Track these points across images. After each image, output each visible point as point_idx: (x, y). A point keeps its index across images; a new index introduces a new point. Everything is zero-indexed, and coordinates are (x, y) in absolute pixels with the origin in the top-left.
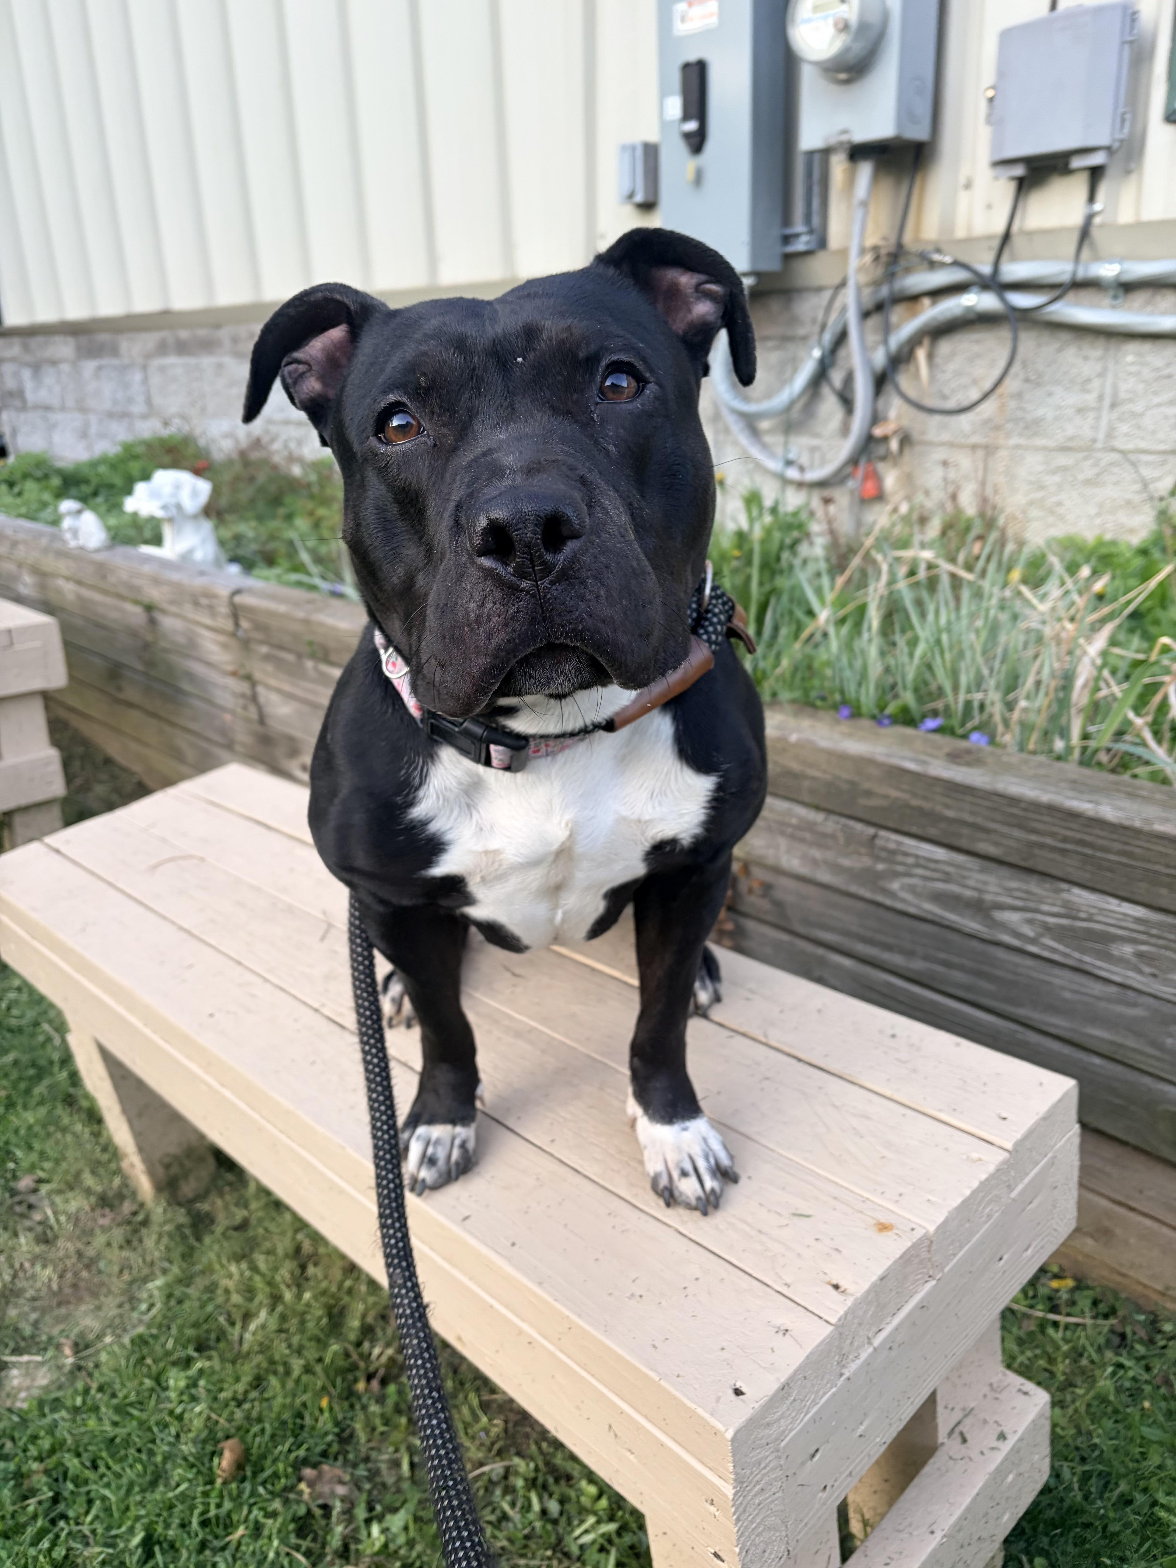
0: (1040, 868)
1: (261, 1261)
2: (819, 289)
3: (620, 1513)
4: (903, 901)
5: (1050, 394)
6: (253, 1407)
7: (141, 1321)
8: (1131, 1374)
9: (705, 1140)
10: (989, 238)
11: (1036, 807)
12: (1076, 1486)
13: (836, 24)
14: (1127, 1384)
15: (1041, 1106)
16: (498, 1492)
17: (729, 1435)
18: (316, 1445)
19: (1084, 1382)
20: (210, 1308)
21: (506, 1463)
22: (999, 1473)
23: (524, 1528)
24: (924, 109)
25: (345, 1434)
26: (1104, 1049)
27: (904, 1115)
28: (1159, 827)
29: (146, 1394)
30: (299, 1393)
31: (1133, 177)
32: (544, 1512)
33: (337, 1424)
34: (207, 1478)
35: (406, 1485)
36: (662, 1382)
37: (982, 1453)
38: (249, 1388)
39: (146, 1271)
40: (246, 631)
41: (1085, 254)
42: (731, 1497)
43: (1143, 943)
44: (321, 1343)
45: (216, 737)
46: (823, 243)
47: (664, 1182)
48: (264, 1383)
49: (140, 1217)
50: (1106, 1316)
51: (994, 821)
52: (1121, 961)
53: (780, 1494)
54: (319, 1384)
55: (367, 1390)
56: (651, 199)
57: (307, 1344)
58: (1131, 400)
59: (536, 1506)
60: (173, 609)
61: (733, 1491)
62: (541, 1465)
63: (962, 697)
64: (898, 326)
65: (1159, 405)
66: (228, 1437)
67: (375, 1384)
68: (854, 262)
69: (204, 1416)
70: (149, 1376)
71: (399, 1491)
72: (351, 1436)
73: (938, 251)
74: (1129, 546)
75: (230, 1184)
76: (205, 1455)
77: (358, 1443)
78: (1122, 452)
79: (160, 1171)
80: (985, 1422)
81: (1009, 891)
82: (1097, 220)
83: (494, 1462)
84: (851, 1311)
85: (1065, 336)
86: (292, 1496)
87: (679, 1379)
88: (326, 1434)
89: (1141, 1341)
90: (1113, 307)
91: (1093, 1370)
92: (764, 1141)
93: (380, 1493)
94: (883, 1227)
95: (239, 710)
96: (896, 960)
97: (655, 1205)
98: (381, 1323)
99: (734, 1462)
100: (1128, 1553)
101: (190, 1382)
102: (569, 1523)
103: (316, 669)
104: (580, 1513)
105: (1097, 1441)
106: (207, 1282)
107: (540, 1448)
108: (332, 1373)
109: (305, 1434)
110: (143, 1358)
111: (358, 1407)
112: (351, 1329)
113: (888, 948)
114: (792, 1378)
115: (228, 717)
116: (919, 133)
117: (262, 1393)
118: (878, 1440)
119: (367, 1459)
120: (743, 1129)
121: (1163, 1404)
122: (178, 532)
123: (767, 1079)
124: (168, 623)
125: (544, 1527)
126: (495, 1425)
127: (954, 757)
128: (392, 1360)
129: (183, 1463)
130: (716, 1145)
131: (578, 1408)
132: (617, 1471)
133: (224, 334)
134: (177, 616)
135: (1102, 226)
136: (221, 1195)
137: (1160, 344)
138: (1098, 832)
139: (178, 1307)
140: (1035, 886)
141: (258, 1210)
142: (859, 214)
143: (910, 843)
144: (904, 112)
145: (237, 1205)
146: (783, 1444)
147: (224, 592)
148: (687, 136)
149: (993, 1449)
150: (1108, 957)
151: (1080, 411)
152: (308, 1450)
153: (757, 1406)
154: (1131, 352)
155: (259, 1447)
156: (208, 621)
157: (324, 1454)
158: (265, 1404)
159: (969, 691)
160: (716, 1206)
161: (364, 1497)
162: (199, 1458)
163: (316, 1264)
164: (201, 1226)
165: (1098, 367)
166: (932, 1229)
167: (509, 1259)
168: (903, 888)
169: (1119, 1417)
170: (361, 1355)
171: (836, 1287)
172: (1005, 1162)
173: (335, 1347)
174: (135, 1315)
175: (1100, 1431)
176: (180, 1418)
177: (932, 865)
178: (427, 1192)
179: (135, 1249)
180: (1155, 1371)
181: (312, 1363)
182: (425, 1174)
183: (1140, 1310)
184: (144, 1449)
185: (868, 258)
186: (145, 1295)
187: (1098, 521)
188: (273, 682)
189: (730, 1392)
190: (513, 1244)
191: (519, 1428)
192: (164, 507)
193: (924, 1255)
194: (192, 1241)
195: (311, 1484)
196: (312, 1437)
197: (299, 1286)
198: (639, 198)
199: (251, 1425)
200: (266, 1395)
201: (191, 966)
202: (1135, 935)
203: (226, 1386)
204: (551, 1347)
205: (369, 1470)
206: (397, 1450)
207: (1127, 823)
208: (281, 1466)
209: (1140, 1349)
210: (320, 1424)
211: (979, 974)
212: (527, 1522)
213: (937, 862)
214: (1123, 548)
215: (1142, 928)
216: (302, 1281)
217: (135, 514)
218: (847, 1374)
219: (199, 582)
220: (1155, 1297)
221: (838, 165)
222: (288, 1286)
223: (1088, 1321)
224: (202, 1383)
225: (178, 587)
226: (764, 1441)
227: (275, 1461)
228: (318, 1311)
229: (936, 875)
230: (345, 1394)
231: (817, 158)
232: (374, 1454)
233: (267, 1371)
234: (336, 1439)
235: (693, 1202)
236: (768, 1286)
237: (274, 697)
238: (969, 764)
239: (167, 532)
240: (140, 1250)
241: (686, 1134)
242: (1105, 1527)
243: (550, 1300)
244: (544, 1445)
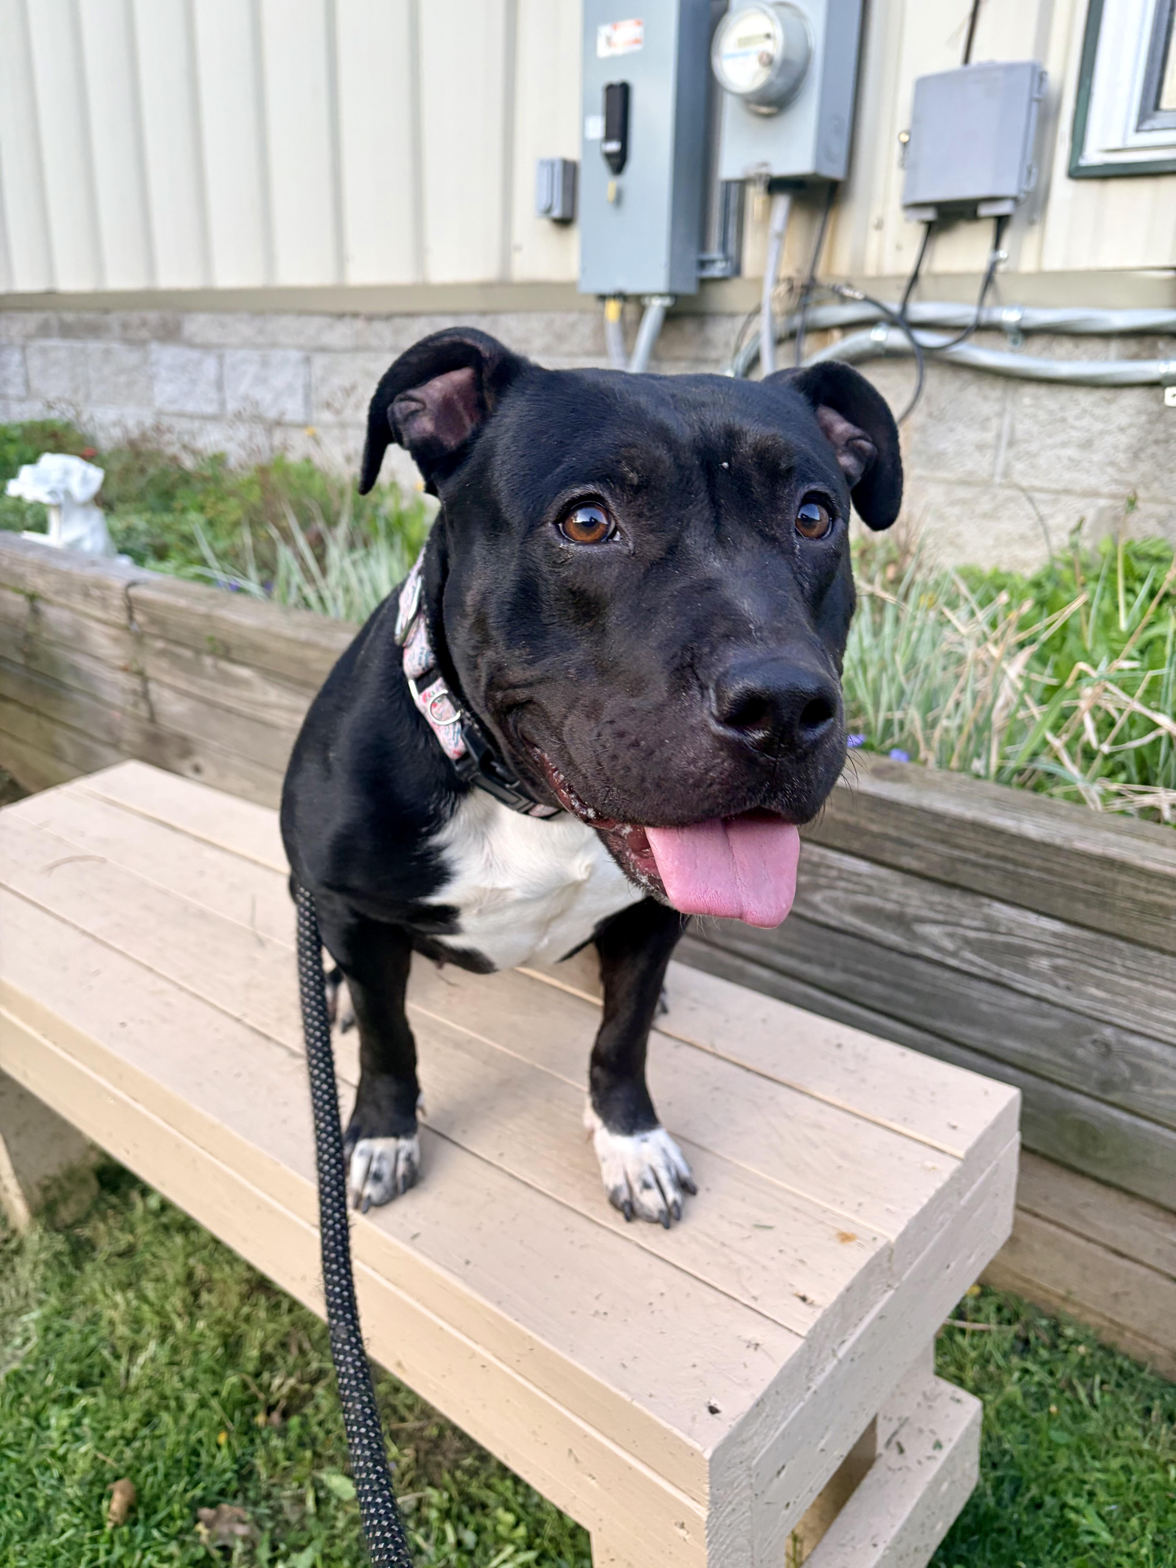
0: (963, 882)
1: (150, 1289)
2: (732, 315)
3: (538, 1541)
4: (824, 913)
5: (951, 430)
6: (144, 1445)
7: (14, 1357)
8: (1036, 1378)
9: (664, 1151)
10: (898, 277)
11: (961, 823)
12: (989, 1492)
13: (761, 59)
14: (1033, 1389)
15: (990, 1115)
16: (411, 1524)
17: (707, 1455)
18: (214, 1483)
19: (992, 1387)
20: (92, 1341)
21: (418, 1494)
22: (937, 1482)
23: (439, 1561)
24: (840, 149)
25: (244, 1472)
26: (1019, 1060)
27: (857, 1125)
28: (1079, 845)
29: (24, 1435)
30: (194, 1429)
31: (1037, 228)
32: (459, 1543)
33: (236, 1460)
34: (95, 1524)
35: (311, 1522)
36: (635, 1403)
37: (920, 1463)
38: (137, 1425)
39: (20, 1303)
40: (139, 625)
41: (989, 299)
42: (705, 1519)
43: (1058, 956)
44: (218, 1375)
45: (102, 736)
46: (737, 270)
47: (624, 1196)
48: (155, 1420)
49: (13, 1245)
50: (1010, 1322)
51: (918, 835)
52: (1038, 974)
53: (748, 1514)
54: (216, 1418)
55: (267, 1423)
56: (568, 215)
57: (201, 1377)
58: (1026, 441)
59: (451, 1538)
60: (61, 600)
61: (707, 1513)
62: (455, 1493)
63: (882, 715)
64: (809, 355)
65: (1053, 447)
66: (117, 1478)
67: (276, 1417)
68: (769, 290)
69: (90, 1456)
70: (27, 1415)
71: (303, 1528)
72: (251, 1472)
73: (849, 286)
74: (1022, 578)
75: (114, 1207)
76: (92, 1498)
77: (258, 1479)
78: (1022, 490)
79: (38, 1195)
80: (921, 1431)
81: (931, 906)
82: (1001, 267)
83: (406, 1494)
84: (820, 1323)
85: (967, 376)
86: (189, 1538)
87: (652, 1399)
88: (224, 1471)
89: (1044, 1346)
90: (1012, 351)
91: (999, 1375)
92: (719, 1152)
93: (283, 1531)
94: (845, 1238)
95: (129, 708)
96: (815, 971)
97: (615, 1220)
98: (281, 1351)
99: (711, 1483)
100: (1041, 1556)
101: (74, 1420)
102: (486, 1553)
103: (215, 667)
104: (496, 1543)
105: (1007, 1446)
106: (89, 1313)
107: (453, 1476)
108: (229, 1406)
109: (201, 1473)
110: (20, 1396)
111: (258, 1441)
112: (249, 1359)
113: (807, 959)
114: (766, 1394)
115: (117, 715)
116: (835, 171)
117: (153, 1430)
118: (836, 1453)
119: (268, 1496)
120: (698, 1140)
121: (1068, 1408)
122: (65, 520)
123: (717, 1089)
124: (52, 614)
125: (459, 1559)
126: (405, 1456)
127: (879, 773)
128: (294, 1390)
129: (69, 1508)
130: (675, 1155)
131: (534, 1433)
132: (575, 1497)
133: (113, 319)
134: (62, 606)
135: (1006, 273)
136: (104, 1219)
137: (1055, 389)
138: (1019, 847)
139: (56, 1342)
140: (956, 900)
141: (146, 1234)
142: (774, 245)
143: (833, 857)
144: (822, 150)
145: (122, 1229)
146: (754, 1462)
147: (118, 584)
148: (609, 156)
149: (929, 1458)
150: (1026, 971)
151: (981, 447)
152: (205, 1489)
153: (733, 1424)
154: (1028, 395)
155: (152, 1487)
156: (99, 614)
157: (222, 1493)
158: (156, 1442)
159: (890, 709)
160: (678, 1218)
161: (266, 1536)
162: (86, 1502)
163: (210, 1291)
164: (81, 1254)
165: (997, 407)
166: (893, 1238)
167: (464, 1279)
168: (825, 900)
169: (1027, 1422)
170: (260, 1386)
171: (804, 1299)
172: (959, 1171)
173: (233, 1379)
174: (8, 1350)
175: (1010, 1436)
176: (63, 1459)
177: (855, 878)
178: (373, 1210)
179: (7, 1279)
180: (1059, 1375)
181: (207, 1396)
182: (371, 1190)
183: (1042, 1315)
184: (24, 1495)
185: (783, 288)
186: (19, 1329)
187: (995, 553)
188: (167, 679)
189: (706, 1410)
190: (468, 1263)
191: (431, 1458)
192: (52, 493)
193: (886, 1265)
194: (71, 1269)
195: (209, 1525)
196: (209, 1474)
197: (191, 1315)
198: (557, 213)
199: (142, 1465)
200: (158, 1432)
201: (97, 973)
202: (1052, 949)
203: (113, 1424)
204: (508, 1370)
205: (271, 1508)
206: (301, 1486)
207: (1048, 840)
208: (176, 1507)
209: (1044, 1354)
210: (217, 1461)
211: (897, 986)
212: (440, 1554)
213: (859, 875)
214: (1017, 579)
215: (1058, 942)
216: (194, 1309)
217: (19, 499)
218: (814, 1387)
219: (90, 573)
220: (1056, 1302)
221: (756, 198)
222: (179, 1315)
223: (993, 1327)
224: (86, 1421)
225: (67, 577)
226: (738, 1460)
227: (169, 1502)
228: (213, 1341)
229: (857, 888)
230: (244, 1428)
231: (734, 189)
232: (275, 1491)
233: (158, 1406)
234: (236, 1476)
235: (656, 1215)
236: (735, 1299)
237: (167, 694)
238: (894, 780)
239: (54, 520)
240: (12, 1281)
241: (645, 1146)
242: (1019, 1532)
243: (511, 1320)
244: (459, 1474)
